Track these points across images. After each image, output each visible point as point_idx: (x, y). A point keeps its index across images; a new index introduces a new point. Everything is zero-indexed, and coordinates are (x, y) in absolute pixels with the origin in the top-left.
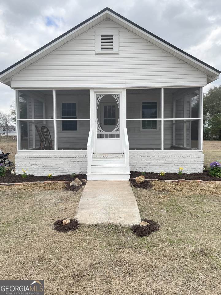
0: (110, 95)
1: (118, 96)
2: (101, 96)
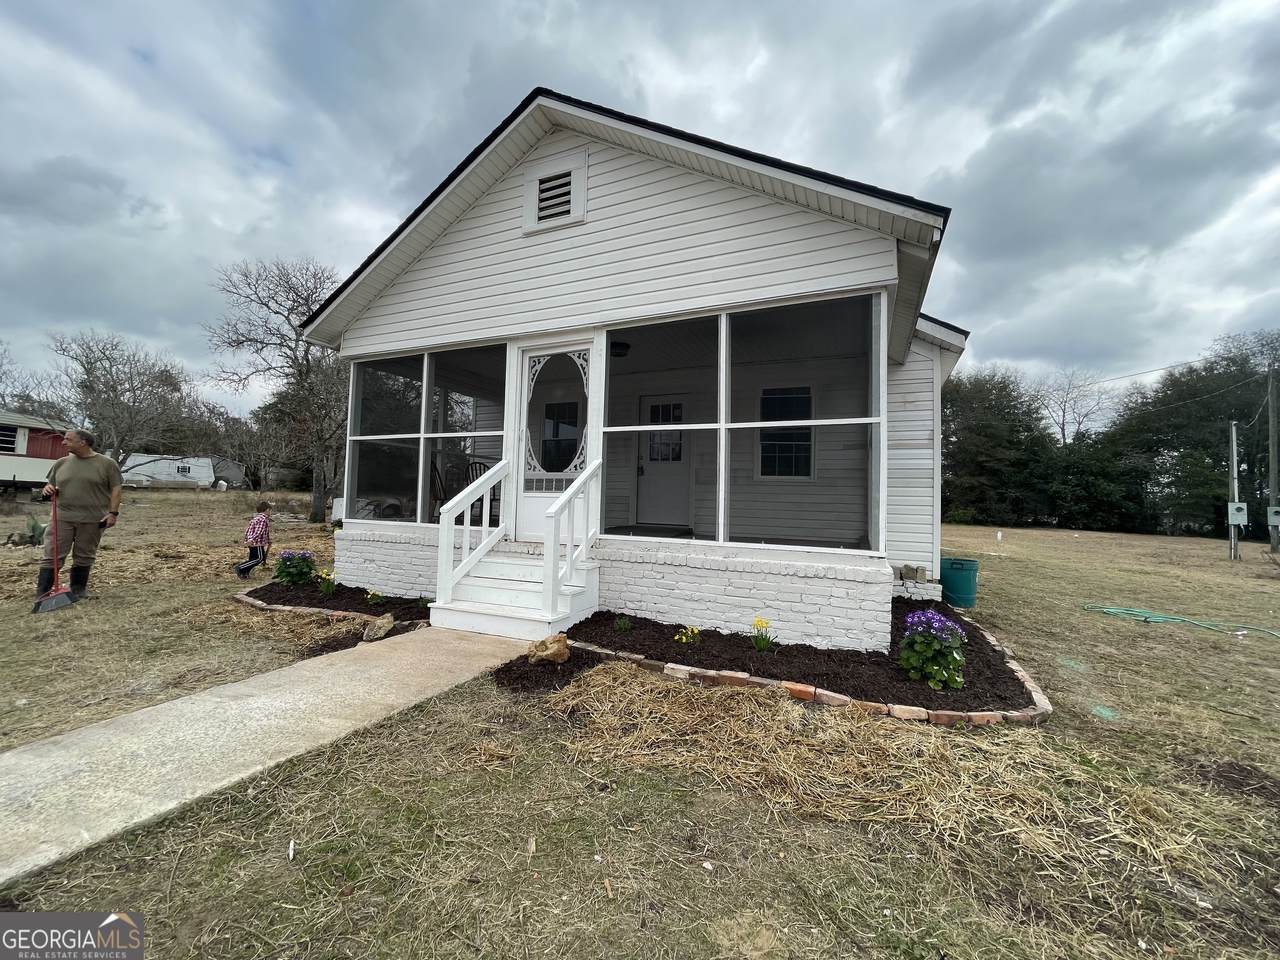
0: (564, 355)
1: (584, 355)
2: (542, 359)
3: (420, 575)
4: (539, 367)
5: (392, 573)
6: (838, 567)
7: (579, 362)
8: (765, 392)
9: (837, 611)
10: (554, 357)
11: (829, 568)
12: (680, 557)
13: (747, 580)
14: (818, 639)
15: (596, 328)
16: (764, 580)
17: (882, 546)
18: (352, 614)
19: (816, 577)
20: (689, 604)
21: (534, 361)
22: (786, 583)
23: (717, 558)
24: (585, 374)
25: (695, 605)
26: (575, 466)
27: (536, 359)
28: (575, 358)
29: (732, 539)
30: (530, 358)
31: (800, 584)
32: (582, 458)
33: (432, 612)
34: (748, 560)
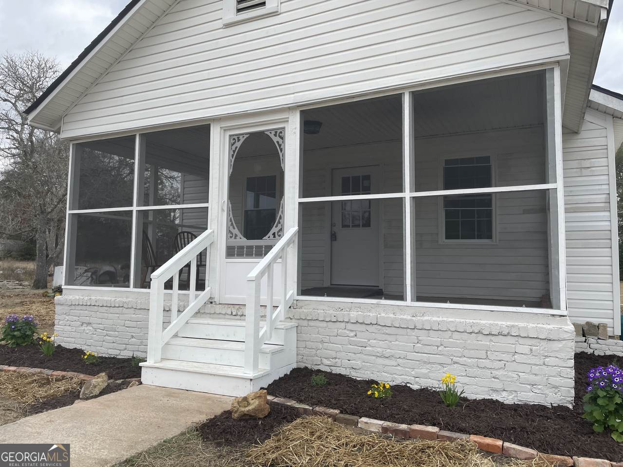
0: (261, 134)
1: (280, 133)
2: (241, 137)
3: (133, 337)
4: (238, 144)
5: (107, 335)
6: (521, 324)
7: (275, 139)
8: (447, 162)
9: (521, 368)
10: (252, 134)
11: (513, 326)
12: (372, 316)
13: (435, 338)
14: (504, 394)
15: (290, 109)
16: (451, 337)
17: (563, 304)
18: (69, 374)
19: (500, 334)
20: (381, 361)
21: (234, 139)
22: (472, 340)
23: (405, 317)
24: (281, 150)
25: (387, 362)
26: (274, 234)
27: (236, 137)
28: (272, 136)
29: (419, 299)
30: (230, 136)
31: (485, 342)
32: (279, 226)
33: (143, 371)
34: (435, 319)
